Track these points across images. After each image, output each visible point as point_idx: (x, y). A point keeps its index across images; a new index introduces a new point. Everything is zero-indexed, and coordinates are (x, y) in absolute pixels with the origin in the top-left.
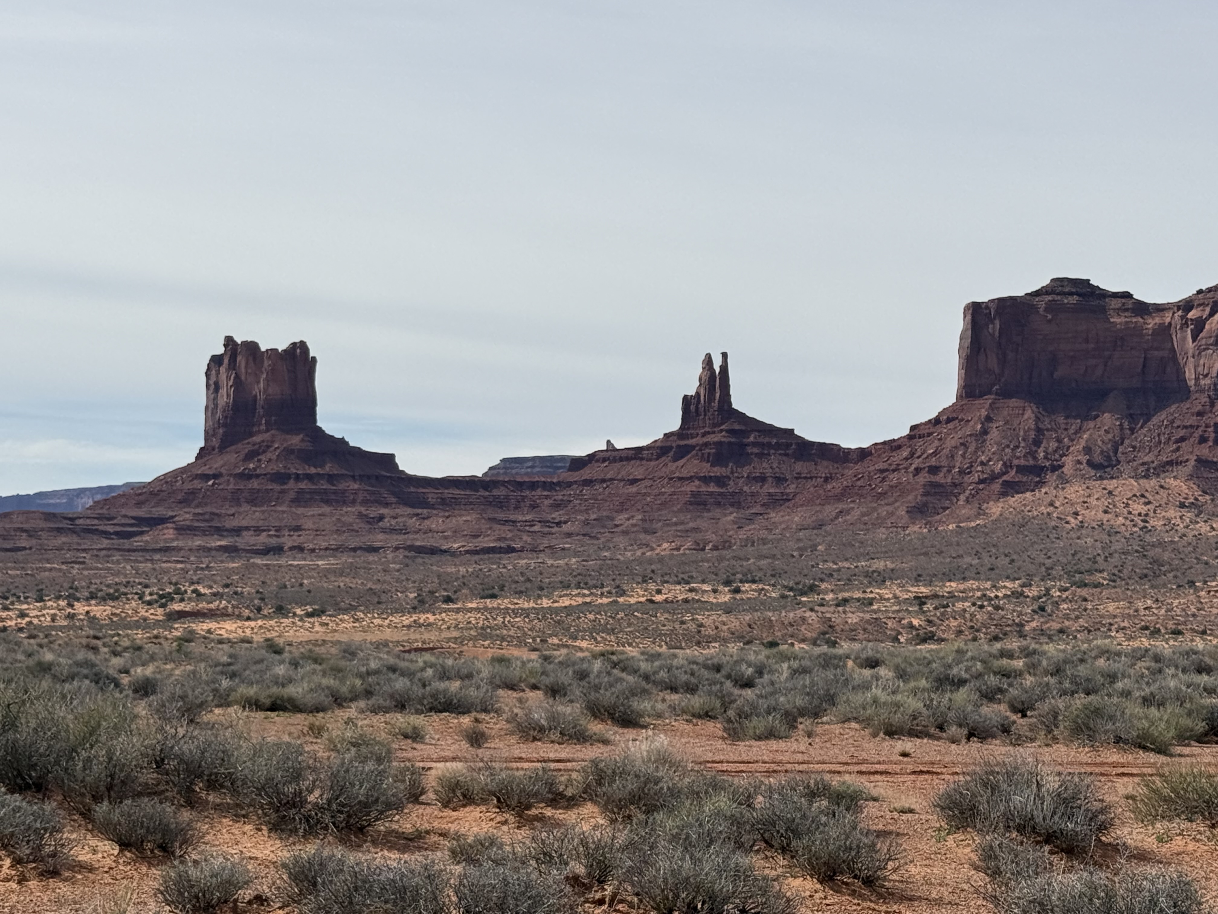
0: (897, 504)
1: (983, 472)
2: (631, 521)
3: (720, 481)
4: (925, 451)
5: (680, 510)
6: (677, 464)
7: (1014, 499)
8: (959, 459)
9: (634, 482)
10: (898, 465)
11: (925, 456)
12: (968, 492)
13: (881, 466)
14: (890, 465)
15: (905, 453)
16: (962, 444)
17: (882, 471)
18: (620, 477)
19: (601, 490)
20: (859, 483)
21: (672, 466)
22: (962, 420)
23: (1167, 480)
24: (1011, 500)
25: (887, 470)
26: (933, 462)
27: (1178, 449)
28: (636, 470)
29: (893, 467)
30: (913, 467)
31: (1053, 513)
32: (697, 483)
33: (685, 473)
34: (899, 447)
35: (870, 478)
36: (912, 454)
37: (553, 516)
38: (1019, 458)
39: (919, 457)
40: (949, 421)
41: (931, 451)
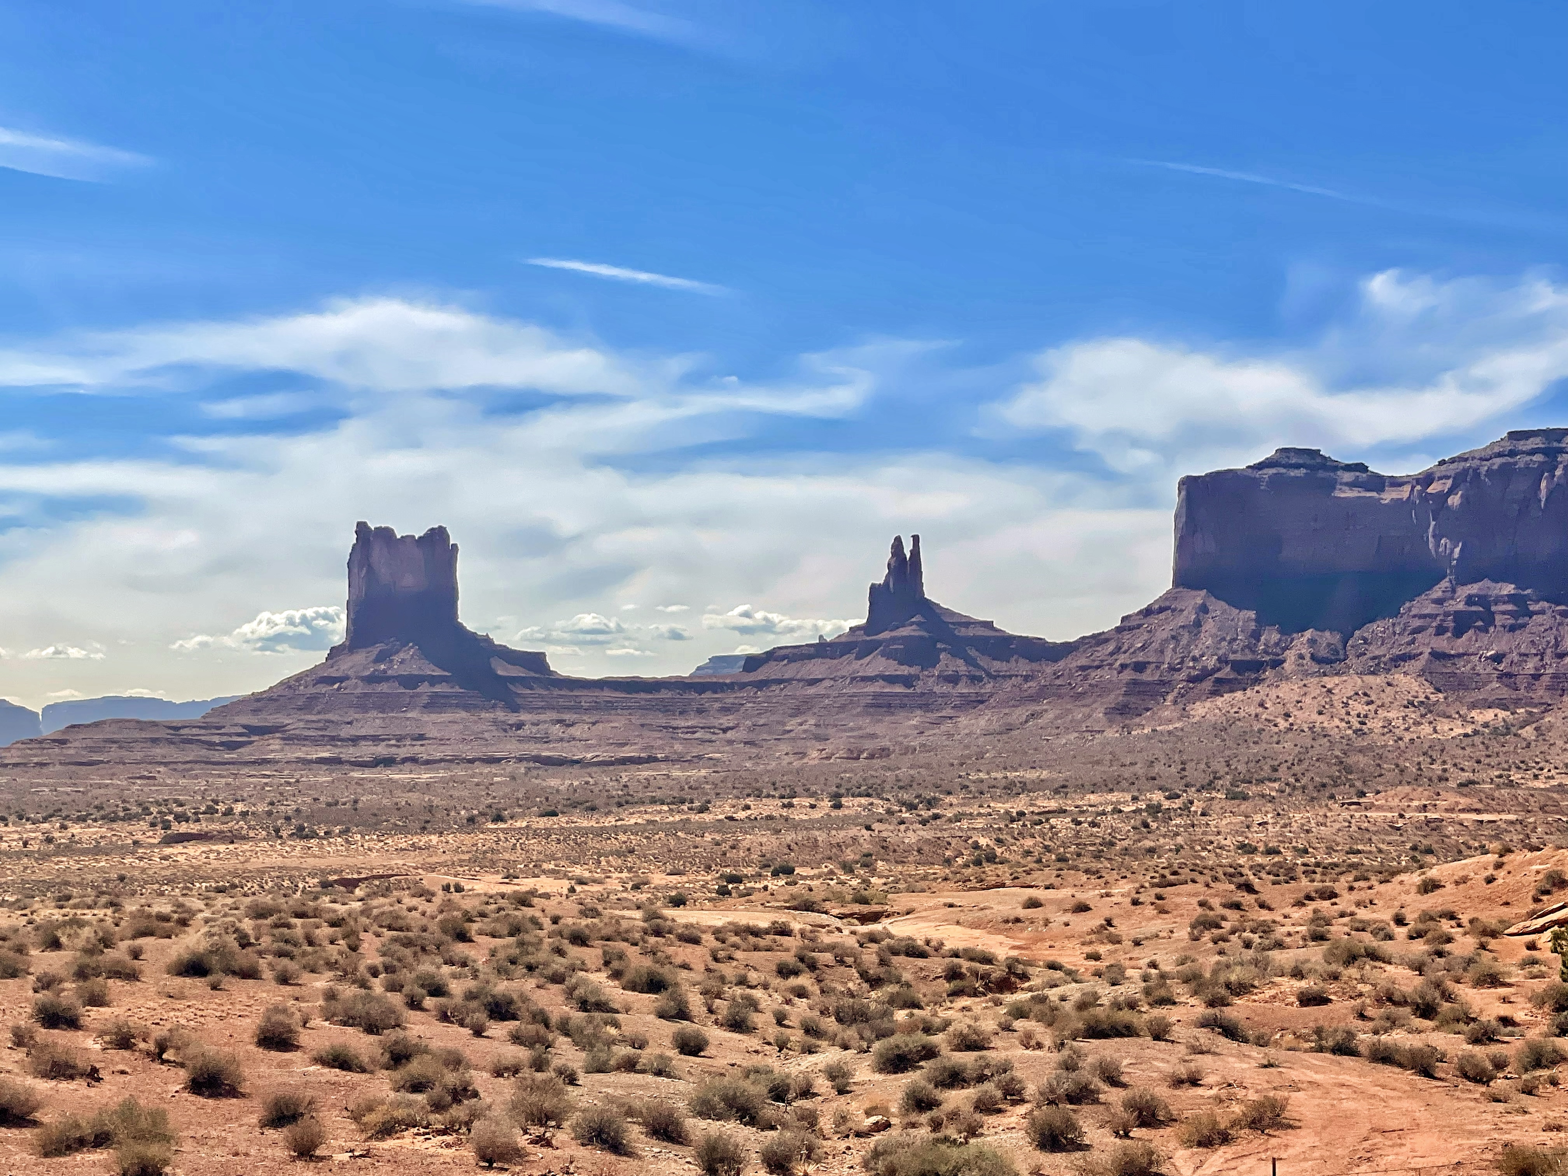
0: (1094, 706)
1: (1194, 668)
2: (803, 727)
3: (907, 681)
4: (1132, 645)
5: (858, 715)
6: (862, 661)
7: (1222, 699)
8: (1169, 653)
9: (813, 682)
10: (1102, 661)
11: (1132, 650)
12: (1176, 691)
13: (1083, 661)
14: (1094, 661)
15: (1111, 647)
16: (1173, 637)
17: (1083, 668)
18: (798, 677)
19: (777, 692)
20: (1058, 682)
21: (856, 665)
22: (1174, 610)
23: (1396, 676)
24: (1219, 701)
25: (1090, 667)
26: (1140, 657)
27: (1413, 642)
28: (816, 668)
29: (1096, 663)
30: (1118, 663)
31: (1263, 714)
32: (881, 683)
33: (870, 672)
34: (1107, 641)
35: (1071, 676)
36: (1118, 649)
37: (721, 721)
38: (1235, 652)
39: (1125, 652)
40: (1161, 610)
41: (1140, 645)
